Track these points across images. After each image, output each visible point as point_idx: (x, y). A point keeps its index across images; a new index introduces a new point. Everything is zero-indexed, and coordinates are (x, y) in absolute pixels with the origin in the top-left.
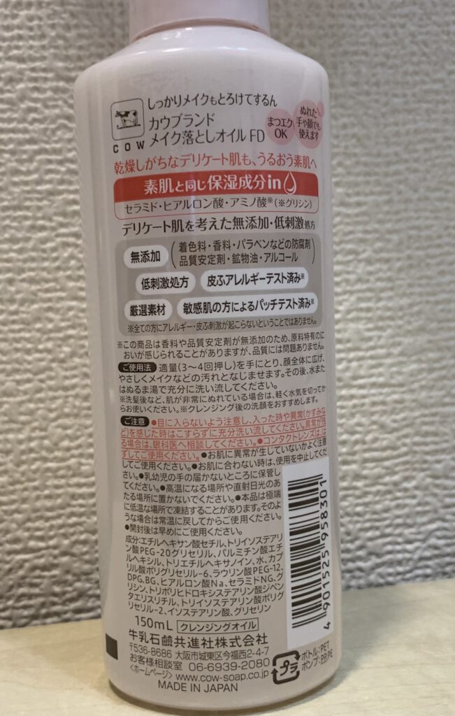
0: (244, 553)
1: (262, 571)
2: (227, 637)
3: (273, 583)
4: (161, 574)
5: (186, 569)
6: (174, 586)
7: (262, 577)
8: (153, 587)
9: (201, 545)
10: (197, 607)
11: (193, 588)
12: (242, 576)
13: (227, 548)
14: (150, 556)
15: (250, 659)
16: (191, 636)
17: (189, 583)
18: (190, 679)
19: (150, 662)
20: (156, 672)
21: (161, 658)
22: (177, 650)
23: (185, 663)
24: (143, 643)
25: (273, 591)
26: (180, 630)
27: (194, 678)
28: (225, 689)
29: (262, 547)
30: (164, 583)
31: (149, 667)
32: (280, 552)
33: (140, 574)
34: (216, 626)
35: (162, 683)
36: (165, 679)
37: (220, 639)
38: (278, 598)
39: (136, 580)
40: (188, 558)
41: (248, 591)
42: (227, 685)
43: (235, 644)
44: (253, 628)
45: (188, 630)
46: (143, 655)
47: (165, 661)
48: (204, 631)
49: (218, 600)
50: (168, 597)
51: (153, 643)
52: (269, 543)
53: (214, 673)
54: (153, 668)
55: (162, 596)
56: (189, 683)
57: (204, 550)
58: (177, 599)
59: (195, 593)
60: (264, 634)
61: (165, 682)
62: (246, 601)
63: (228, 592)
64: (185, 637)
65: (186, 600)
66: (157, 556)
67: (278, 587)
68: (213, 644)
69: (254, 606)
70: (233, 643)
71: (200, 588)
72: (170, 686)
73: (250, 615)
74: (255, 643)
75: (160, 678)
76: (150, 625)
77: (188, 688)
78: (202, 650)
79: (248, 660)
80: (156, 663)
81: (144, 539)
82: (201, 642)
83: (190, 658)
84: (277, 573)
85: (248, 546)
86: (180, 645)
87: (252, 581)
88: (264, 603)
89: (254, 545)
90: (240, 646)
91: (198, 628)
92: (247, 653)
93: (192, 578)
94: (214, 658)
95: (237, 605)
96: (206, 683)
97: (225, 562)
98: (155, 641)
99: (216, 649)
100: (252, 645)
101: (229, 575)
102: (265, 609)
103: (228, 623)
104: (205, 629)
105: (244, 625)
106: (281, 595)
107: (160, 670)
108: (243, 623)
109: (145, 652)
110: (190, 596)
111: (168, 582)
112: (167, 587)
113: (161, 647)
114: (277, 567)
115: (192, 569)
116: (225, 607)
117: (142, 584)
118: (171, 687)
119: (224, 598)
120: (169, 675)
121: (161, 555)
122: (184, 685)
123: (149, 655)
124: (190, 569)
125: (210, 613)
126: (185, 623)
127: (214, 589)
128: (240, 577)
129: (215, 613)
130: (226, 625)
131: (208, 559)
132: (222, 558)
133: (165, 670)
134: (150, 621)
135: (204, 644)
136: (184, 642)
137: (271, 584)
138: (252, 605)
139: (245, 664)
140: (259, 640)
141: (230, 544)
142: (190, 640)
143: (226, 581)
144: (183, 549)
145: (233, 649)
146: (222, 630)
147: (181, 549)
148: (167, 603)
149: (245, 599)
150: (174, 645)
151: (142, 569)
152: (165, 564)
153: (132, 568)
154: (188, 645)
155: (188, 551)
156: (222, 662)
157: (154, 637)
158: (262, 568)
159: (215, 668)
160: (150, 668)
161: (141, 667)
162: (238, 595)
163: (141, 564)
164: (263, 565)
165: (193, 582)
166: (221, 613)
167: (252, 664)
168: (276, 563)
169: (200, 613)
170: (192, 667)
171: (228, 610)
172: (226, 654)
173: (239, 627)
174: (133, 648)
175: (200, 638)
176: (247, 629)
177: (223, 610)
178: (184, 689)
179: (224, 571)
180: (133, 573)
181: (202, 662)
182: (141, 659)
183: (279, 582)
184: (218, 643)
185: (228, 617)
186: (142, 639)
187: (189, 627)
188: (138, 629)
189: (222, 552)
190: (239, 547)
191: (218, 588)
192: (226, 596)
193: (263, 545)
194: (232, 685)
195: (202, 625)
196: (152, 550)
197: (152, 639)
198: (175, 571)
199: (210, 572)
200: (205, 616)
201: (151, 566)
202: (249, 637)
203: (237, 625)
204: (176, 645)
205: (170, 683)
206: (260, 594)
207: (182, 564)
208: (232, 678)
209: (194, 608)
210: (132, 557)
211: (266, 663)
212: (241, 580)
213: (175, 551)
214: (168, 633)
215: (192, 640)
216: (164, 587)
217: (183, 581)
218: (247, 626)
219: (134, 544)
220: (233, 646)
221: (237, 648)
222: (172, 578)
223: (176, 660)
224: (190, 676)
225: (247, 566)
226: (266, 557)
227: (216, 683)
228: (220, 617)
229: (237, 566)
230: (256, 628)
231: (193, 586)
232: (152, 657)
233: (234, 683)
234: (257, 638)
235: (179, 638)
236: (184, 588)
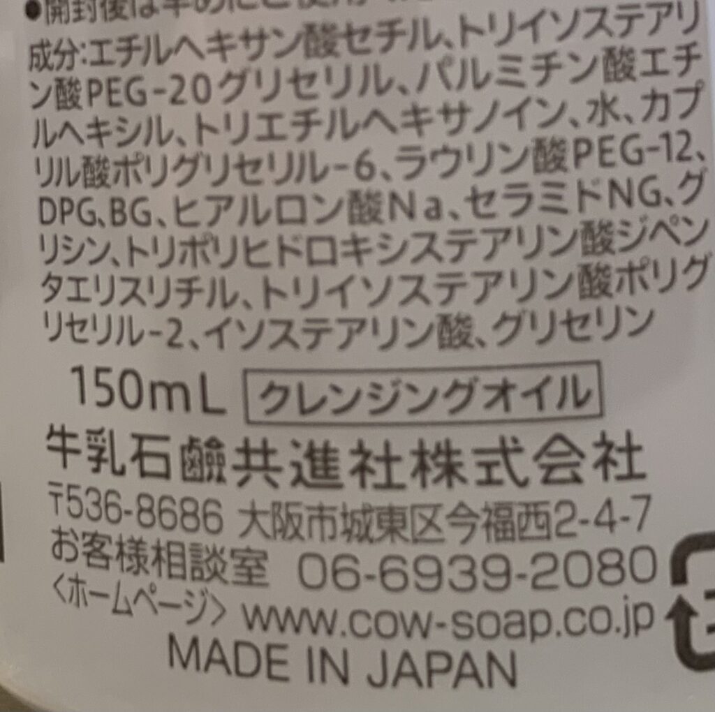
0: (529, 76)
1: (615, 157)
2: (465, 441)
3: (663, 213)
4: (173, 177)
5: (279, 149)
6: (227, 228)
7: (613, 185)
8: (142, 238)
9: (342, 45)
10: (329, 308)
11: (311, 229)
12: (525, 173)
13: (458, 53)
14: (127, 110)
15: (570, 545)
16: (304, 436)
17: (291, 210)
18: (305, 627)
19: (133, 554)
20: (156, 599)
21: (178, 535)
22: (243, 498)
23: (282, 555)
24: (105, 480)
25: (660, 249)
26: (257, 413)
27: (323, 622)
28: (460, 676)
29: (610, 52)
30: (185, 217)
31: (127, 578)
32: (689, 81)
33: (90, 192)
34: (413, 389)
35: (184, 646)
36: (198, 629)
37: (430, 447)
38: (683, 281)
39: (72, 219)
40: (287, 103)
41: (551, 243)
42: (467, 656)
43: (499, 473)
44: (579, 404)
45: (290, 411)
46: (103, 527)
47: (196, 548)
48: (360, 413)
49: (420, 279)
50: (205, 274)
51: (143, 474)
52: (639, 39)
53: (410, 603)
54: (142, 581)
55: (178, 271)
56: (297, 645)
57: (357, 63)
58: (243, 280)
59: (322, 251)
60: (629, 436)
61: (195, 642)
62: (546, 286)
63: (462, 242)
64: (278, 439)
65: (281, 279)
66: (158, 105)
67: (684, 232)
68: (401, 473)
69: (580, 308)
70: (488, 466)
71: (341, 228)
72: (216, 659)
73: (562, 349)
74: (587, 470)
75: (175, 621)
76: (132, 399)
77: (296, 667)
78: (352, 495)
79: (560, 547)
80: (158, 558)
81: (100, 44)
82: (347, 462)
83: (304, 532)
84: (680, 169)
85: (548, 43)
86: (257, 477)
87: (570, 198)
88: (623, 299)
89: (574, 42)
90: (523, 484)
91: (336, 401)
92: (555, 519)
93: (306, 188)
94: (407, 533)
95: (504, 299)
96: (375, 643)
97: (446, 112)
98: (152, 465)
99: (413, 494)
100: (577, 479)
101: (466, 169)
102: (629, 323)
103: (464, 378)
104: (366, 404)
105: (538, 391)
106: (697, 270)
107: (172, 590)
108: (534, 378)
109: (113, 513)
110: (296, 265)
111: (206, 211)
112: (198, 234)
113: (176, 487)
114: (678, 143)
115: (306, 146)
116: (452, 310)
117: (95, 231)
118: (223, 661)
119: (448, 267)
120: (212, 611)
121: (174, 101)
122: (276, 654)
123: (129, 529)
124: (297, 149)
125: (385, 335)
126: (280, 380)
127: (401, 228)
128: (515, 177)
129: (406, 335)
130: (456, 386)
131: (372, 100)
132: (434, 96)
133: (196, 587)
134: (130, 381)
135: (362, 469)
136: (273, 461)
137: (656, 215)
138: (572, 302)
139: (546, 564)
140: (605, 462)
141: (471, 36)
142: (299, 455)
143: (454, 195)
144: (266, 64)
145: (493, 495)
146: (440, 410)
147: (254, 65)
148: (199, 300)
149: (541, 278)
150: (233, 477)
151: (95, 171)
152: (190, 134)
153: (58, 172)
154: (291, 473)
155: (286, 74)
156: (443, 554)
157: (148, 446)
158: (615, 145)
159: (412, 577)
160: (132, 584)
161: (95, 579)
162: (510, 257)
163: (91, 148)
164: (619, 130)
165: (310, 203)
166: (434, 336)
167: (578, 569)
168: (674, 124)
169: (341, 332)
170: (313, 572)
171: (464, 320)
172: (461, 516)
173: (514, 396)
174: (62, 501)
175: (342, 442)
176: (551, 410)
177: (445, 319)
178: (276, 670)
179: (445, 150)
180: (55, 192)
181: (355, 548)
182: (95, 543)
183: (689, 211)
184: (422, 468)
185: (464, 351)
186: (99, 460)
187: (294, 394)
188: (82, 419)
189: (434, 71)
190: (508, 49)
191: (422, 224)
192: (456, 259)
193: (617, 43)
194: (491, 658)
195: (349, 385)
196: (135, 87)
197: (139, 456)
198: (234, 160)
199: (384, 158)
200: (366, 350)
201: (129, 152)
202: (559, 447)
203: (504, 390)
204: (241, 475)
205: (216, 643)
206: (607, 259)
207: (259, 127)
208: (489, 626)
209: (312, 313)
210: (54, 127)
211: (643, 569)
212: (518, 191)
213: (229, 76)
214: (204, 428)
215: (310, 454)
216: (184, 234)
217: (267, 202)
218: (552, 394)
219: (63, 73)
220: (489, 481)
221: (508, 493)
222: (222, 190)
223: (241, 544)
224: (305, 612)
225: (548, 133)
226: (629, 96)
227: (418, 648)
228: (430, 354)
229: (503, 130)
230: (592, 407)
231: (311, 218)
232: (138, 533)
233: (502, 648)
234: (600, 452)
235: (255, 444)
236: (271, 230)
